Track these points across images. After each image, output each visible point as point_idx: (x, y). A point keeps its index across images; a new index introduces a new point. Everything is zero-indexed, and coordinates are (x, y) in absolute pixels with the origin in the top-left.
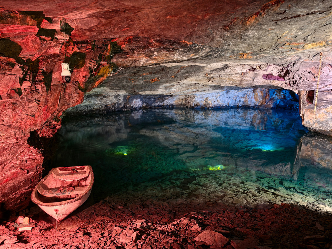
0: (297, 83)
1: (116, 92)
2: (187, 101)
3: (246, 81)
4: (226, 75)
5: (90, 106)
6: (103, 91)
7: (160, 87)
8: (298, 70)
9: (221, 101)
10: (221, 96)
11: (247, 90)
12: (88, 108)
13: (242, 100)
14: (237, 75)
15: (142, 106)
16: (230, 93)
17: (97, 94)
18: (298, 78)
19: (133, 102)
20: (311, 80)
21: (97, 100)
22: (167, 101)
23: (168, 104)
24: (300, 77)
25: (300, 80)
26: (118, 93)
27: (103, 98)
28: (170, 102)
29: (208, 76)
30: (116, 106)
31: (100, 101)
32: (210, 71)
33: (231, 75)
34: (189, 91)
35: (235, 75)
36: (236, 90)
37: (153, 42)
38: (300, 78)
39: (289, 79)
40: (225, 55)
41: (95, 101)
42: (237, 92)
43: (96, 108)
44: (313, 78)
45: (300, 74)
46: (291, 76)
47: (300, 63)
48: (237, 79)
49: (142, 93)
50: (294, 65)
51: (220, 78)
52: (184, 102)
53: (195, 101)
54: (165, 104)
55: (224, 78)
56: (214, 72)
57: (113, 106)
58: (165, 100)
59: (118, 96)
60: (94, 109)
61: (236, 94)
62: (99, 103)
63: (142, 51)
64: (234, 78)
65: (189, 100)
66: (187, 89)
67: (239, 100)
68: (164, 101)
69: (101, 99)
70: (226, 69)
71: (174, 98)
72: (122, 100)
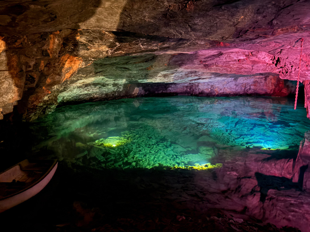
0: (289, 72)
1: (114, 80)
2: (192, 89)
3: (245, 69)
4: (222, 62)
5: (90, 94)
6: (100, 80)
7: (159, 75)
8: (288, 58)
9: (228, 88)
10: (228, 83)
11: (258, 77)
12: (88, 97)
13: (252, 87)
14: (234, 63)
15: (145, 94)
16: (238, 80)
17: (95, 82)
18: (290, 66)
19: (134, 90)
20: (303, 69)
21: (96, 89)
22: (170, 89)
23: (172, 92)
24: (291, 65)
25: (292, 69)
26: (116, 81)
27: (102, 87)
28: (174, 90)
29: (204, 63)
30: (117, 94)
31: (99, 89)
32: (205, 58)
33: (228, 63)
34: (190, 79)
35: (232, 62)
36: (246, 77)
37: (105, 33)
38: (292, 67)
39: (281, 67)
40: (199, 43)
41: (94, 89)
42: (246, 79)
43: (95, 96)
44: (306, 67)
45: (291, 62)
46: (282, 64)
47: (287, 49)
48: (234, 67)
49: (141, 81)
50: (281, 52)
51: (217, 66)
52: (188, 90)
53: (200, 89)
54: (168, 92)
55: (220, 65)
56: (209, 59)
57: (113, 95)
58: (168, 87)
59: (118, 85)
60: (94, 97)
61: (245, 82)
62: (98, 92)
63: (101, 42)
64: (231, 66)
65: (193, 88)
66: (188, 77)
67: (249, 88)
68: (167, 89)
69: (100, 88)
70: (222, 56)
71: (178, 86)
72: (122, 88)
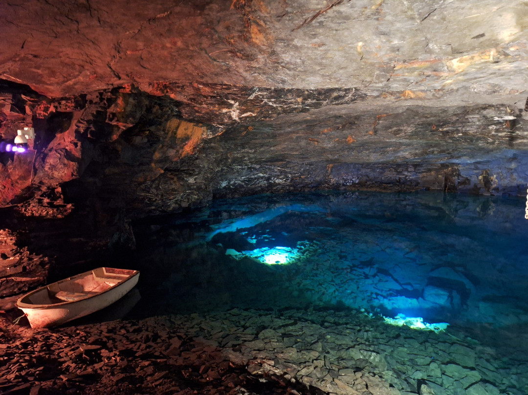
4: (475, 127)
14: (498, 127)
33: (486, 127)
48: (500, 135)
51: (464, 134)
52: (440, 176)
53: (460, 175)
64: (493, 133)
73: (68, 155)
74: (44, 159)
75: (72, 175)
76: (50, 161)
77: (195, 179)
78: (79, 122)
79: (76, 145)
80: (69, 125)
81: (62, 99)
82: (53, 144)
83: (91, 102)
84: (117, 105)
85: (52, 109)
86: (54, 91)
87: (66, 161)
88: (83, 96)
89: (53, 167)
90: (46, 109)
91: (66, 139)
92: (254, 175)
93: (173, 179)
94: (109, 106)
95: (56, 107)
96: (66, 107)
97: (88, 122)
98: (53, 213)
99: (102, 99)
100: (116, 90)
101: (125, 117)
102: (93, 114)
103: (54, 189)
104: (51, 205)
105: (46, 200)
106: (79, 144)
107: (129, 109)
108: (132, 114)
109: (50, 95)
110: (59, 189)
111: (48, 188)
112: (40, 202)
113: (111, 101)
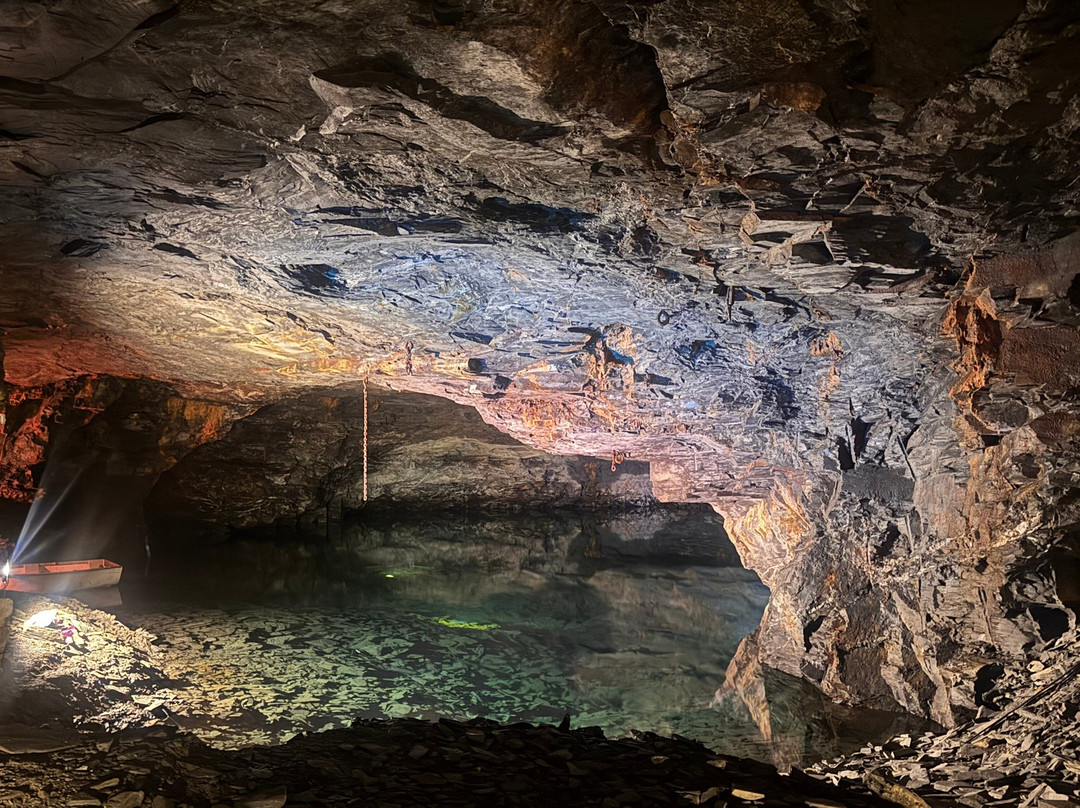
12: (462, 492)
43: (488, 492)
57: (539, 492)
73: (36, 439)
74: (13, 443)
75: (38, 457)
76: (20, 444)
77: (286, 479)
78: (46, 408)
79: (43, 430)
80: (38, 411)
81: (33, 388)
82: (24, 428)
83: (59, 389)
84: (85, 391)
85: (23, 397)
86: (24, 382)
87: (33, 444)
88: (51, 385)
89: (21, 450)
90: (18, 398)
91: (33, 424)
92: (433, 478)
93: (245, 477)
94: (77, 393)
95: (26, 395)
96: (36, 395)
97: (55, 408)
98: (24, 497)
99: (68, 387)
100: (82, 378)
101: (95, 402)
102: (59, 401)
103: (24, 472)
104: (21, 488)
105: (16, 482)
106: (46, 428)
107: (99, 393)
108: (103, 398)
109: (23, 385)
110: (29, 472)
111: (18, 470)
112: (10, 483)
113: (77, 389)
